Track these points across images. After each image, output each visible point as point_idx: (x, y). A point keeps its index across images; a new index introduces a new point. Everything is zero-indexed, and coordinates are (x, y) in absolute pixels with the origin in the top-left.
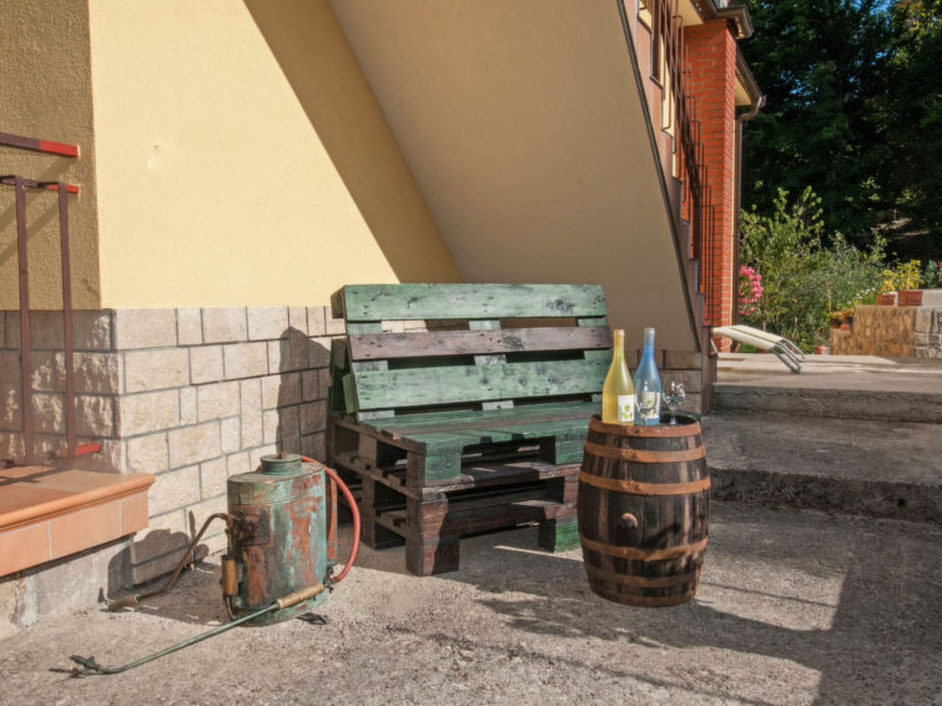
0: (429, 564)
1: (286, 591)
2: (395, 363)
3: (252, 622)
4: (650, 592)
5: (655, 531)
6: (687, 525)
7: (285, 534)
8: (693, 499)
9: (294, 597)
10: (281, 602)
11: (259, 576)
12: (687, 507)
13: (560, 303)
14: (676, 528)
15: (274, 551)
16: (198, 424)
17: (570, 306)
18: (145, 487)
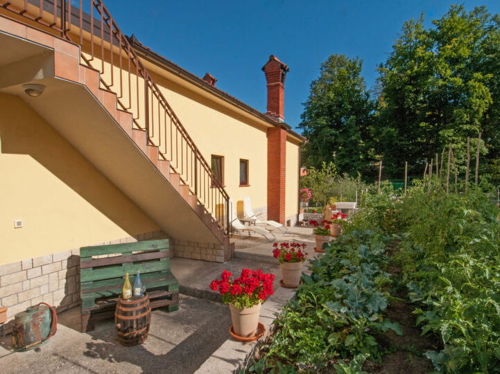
0: (85, 329)
1: (29, 343)
2: (94, 268)
3: (20, 351)
4: (126, 343)
5: (126, 328)
6: (135, 326)
7: (29, 329)
8: (137, 320)
9: (31, 345)
10: (27, 347)
11: (21, 340)
12: (135, 322)
13: (153, 246)
14: (132, 327)
15: (26, 333)
16: (30, 289)
17: (157, 246)
18: (5, 311)
